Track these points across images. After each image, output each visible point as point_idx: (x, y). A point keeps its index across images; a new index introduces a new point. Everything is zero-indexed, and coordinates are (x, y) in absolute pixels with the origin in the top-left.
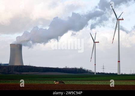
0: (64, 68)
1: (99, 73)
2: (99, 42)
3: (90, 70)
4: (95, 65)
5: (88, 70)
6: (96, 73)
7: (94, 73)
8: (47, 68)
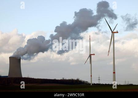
0: (61, 80)
1: (95, 84)
2: (94, 55)
3: (86, 81)
4: (91, 76)
5: (84, 81)
6: (92, 84)
7: (90, 84)
8: (45, 79)
